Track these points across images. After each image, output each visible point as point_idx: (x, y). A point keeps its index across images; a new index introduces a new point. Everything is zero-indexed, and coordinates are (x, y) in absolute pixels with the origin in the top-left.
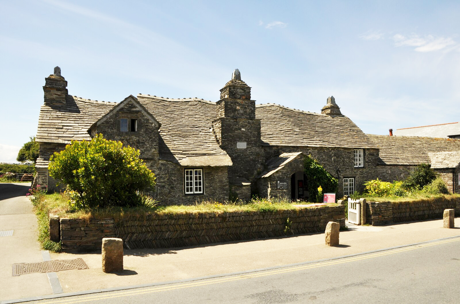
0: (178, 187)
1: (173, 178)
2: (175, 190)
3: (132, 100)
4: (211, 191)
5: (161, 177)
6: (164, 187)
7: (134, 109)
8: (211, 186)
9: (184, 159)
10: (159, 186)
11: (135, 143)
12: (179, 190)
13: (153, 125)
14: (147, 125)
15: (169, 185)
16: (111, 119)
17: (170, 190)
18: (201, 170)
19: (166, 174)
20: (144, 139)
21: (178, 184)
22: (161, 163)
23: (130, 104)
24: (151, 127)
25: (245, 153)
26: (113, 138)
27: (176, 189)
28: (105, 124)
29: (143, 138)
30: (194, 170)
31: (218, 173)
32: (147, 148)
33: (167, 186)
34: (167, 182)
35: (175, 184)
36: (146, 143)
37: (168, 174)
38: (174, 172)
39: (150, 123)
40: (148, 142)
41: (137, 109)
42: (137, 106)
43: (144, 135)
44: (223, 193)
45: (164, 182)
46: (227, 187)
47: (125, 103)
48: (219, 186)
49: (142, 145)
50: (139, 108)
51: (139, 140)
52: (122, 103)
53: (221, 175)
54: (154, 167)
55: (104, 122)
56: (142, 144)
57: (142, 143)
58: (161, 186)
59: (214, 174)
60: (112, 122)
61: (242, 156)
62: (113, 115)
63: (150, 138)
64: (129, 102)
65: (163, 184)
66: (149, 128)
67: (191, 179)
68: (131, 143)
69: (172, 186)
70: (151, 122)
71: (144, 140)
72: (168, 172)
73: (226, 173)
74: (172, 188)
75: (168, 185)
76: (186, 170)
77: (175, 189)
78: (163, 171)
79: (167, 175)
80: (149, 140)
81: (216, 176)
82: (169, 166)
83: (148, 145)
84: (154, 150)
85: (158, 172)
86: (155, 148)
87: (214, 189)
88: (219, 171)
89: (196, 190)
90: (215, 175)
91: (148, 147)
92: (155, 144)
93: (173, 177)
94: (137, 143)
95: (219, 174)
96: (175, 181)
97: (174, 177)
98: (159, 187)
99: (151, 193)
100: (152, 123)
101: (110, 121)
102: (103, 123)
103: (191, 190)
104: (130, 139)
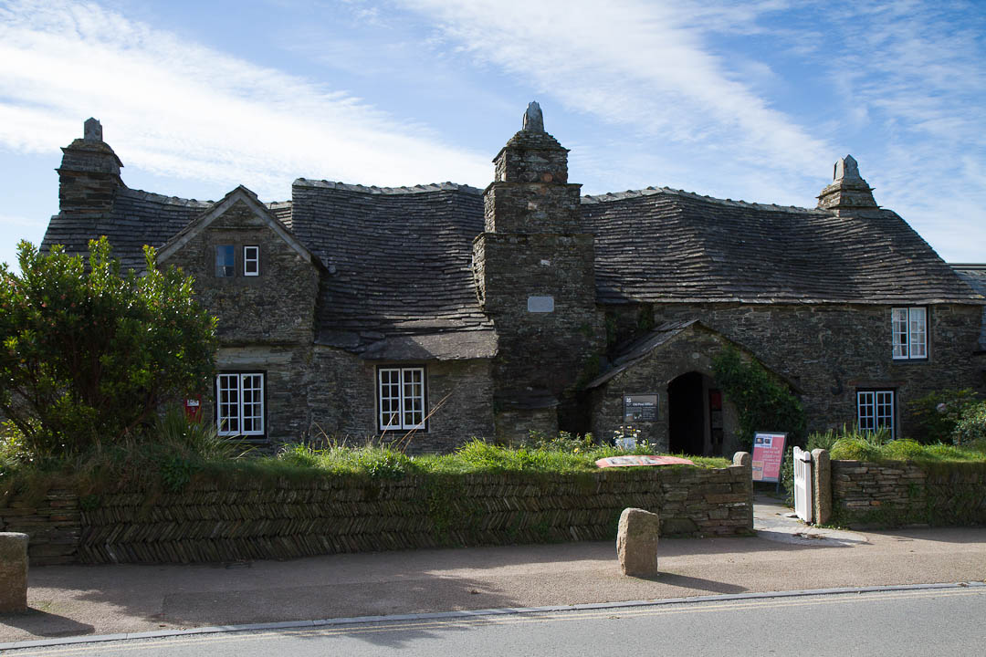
0: (360, 413)
1: (348, 390)
2: (352, 420)
3: (246, 199)
4: (446, 425)
5: (319, 389)
6: (324, 411)
7: (251, 222)
8: (445, 411)
9: (380, 344)
10: (313, 411)
11: (253, 304)
12: (363, 421)
13: (298, 258)
14: (283, 260)
15: (339, 407)
16: (193, 247)
17: (339, 420)
18: (422, 370)
19: (331, 381)
20: (274, 293)
21: (362, 405)
22: (319, 354)
23: (239, 209)
24: (292, 264)
27: (356, 417)
28: (177, 260)
29: (270, 293)
30: (403, 370)
31: (465, 377)
32: (283, 316)
33: (332, 411)
34: (334, 400)
35: (353, 405)
36: (281, 305)
37: (336, 380)
38: (349, 377)
39: (290, 254)
40: (284, 302)
41: (257, 221)
42: (257, 211)
43: (275, 284)
45: (326, 401)
46: (488, 413)
47: (228, 204)
48: (468, 410)
49: (270, 310)
50: (260, 218)
51: (261, 297)
52: (218, 205)
53: (471, 383)
54: (300, 365)
55: (174, 253)
56: (270, 306)
57: (270, 304)
58: (318, 411)
59: (453, 380)
60: (194, 253)
62: (196, 236)
63: (290, 292)
64: (237, 203)
65: (323, 405)
66: (287, 268)
67: (395, 393)
68: (243, 304)
69: (345, 410)
70: (291, 251)
71: (273, 297)
72: (336, 374)
73: (485, 376)
74: (345, 415)
75: (336, 407)
76: (381, 370)
77: (354, 418)
78: (324, 372)
79: (334, 383)
80: (287, 296)
81: (460, 384)
82: (338, 360)
83: (284, 309)
84: (300, 320)
85: (311, 375)
86: (303, 316)
87: (451, 418)
88: (468, 373)
89: (409, 421)
90: (455, 382)
91: (284, 314)
92: (301, 306)
93: (347, 388)
94: (258, 304)
95: (466, 381)
96: (352, 397)
97: (351, 388)
98: (313, 414)
99: (294, 427)
100: (295, 255)
101: (189, 253)
102: (171, 258)
103: (396, 423)
104: (238, 295)
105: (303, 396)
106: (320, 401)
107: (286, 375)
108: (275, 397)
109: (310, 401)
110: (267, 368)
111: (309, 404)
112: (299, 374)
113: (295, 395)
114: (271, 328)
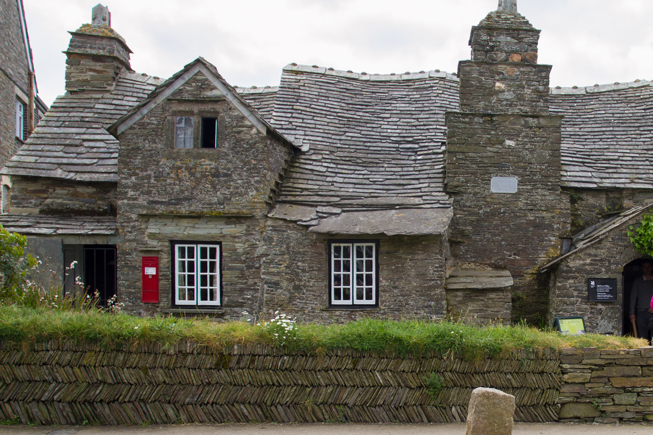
0: (311, 287)
1: (300, 264)
2: (304, 294)
3: (204, 71)
4: (395, 301)
5: (272, 262)
6: (276, 285)
7: (209, 94)
8: (395, 288)
9: (334, 218)
10: (266, 283)
11: (208, 175)
12: (314, 295)
13: (254, 131)
14: (239, 132)
15: (291, 280)
16: (152, 118)
17: (291, 293)
18: (373, 245)
19: (284, 254)
20: (230, 165)
21: (312, 279)
22: (272, 226)
23: (198, 81)
24: (248, 137)
25: (512, 207)
26: (155, 163)
27: (307, 290)
28: (137, 131)
29: (226, 165)
30: (356, 245)
31: (416, 254)
32: (237, 188)
33: (284, 284)
34: (286, 274)
35: (304, 278)
36: (235, 177)
37: (289, 253)
38: (301, 250)
39: (246, 126)
40: (239, 174)
41: (215, 93)
42: (216, 83)
43: (231, 156)
44: (427, 307)
45: (278, 274)
46: (438, 291)
47: (187, 77)
48: (417, 287)
49: (225, 182)
50: (220, 91)
51: (217, 169)
52: (177, 77)
53: (422, 260)
54: (253, 236)
55: (135, 124)
56: (225, 178)
57: (226, 175)
58: (271, 283)
59: (403, 256)
60: (153, 124)
61: (504, 213)
62: (156, 107)
63: (245, 164)
64: (196, 75)
65: (276, 278)
66: (243, 140)
67: (347, 268)
68: (199, 175)
69: (297, 283)
70: (247, 123)
71: (229, 169)
72: (288, 248)
73: (437, 254)
74: (297, 288)
75: (287, 280)
76: (333, 245)
77: (305, 291)
78: (276, 245)
79: (286, 256)
80: (242, 168)
81: (411, 260)
82: (291, 234)
83: (239, 182)
84: (254, 193)
85: (265, 247)
86: (257, 189)
87: (401, 295)
88: (419, 250)
89: (360, 297)
90: (406, 258)
91: (238, 185)
92: (256, 178)
93: (299, 261)
94: (213, 176)
95: (416, 258)
96: (304, 271)
97: (303, 262)
98: (265, 286)
99: (249, 299)
100: (251, 127)
101: (149, 124)
102: (131, 128)
103: (347, 297)
104: (195, 166)
105: (257, 268)
106: (273, 274)
107: (240, 247)
108: (230, 269)
109: (263, 274)
110: (221, 239)
111: (262, 276)
112: (253, 246)
113: (249, 267)
114: (226, 200)
